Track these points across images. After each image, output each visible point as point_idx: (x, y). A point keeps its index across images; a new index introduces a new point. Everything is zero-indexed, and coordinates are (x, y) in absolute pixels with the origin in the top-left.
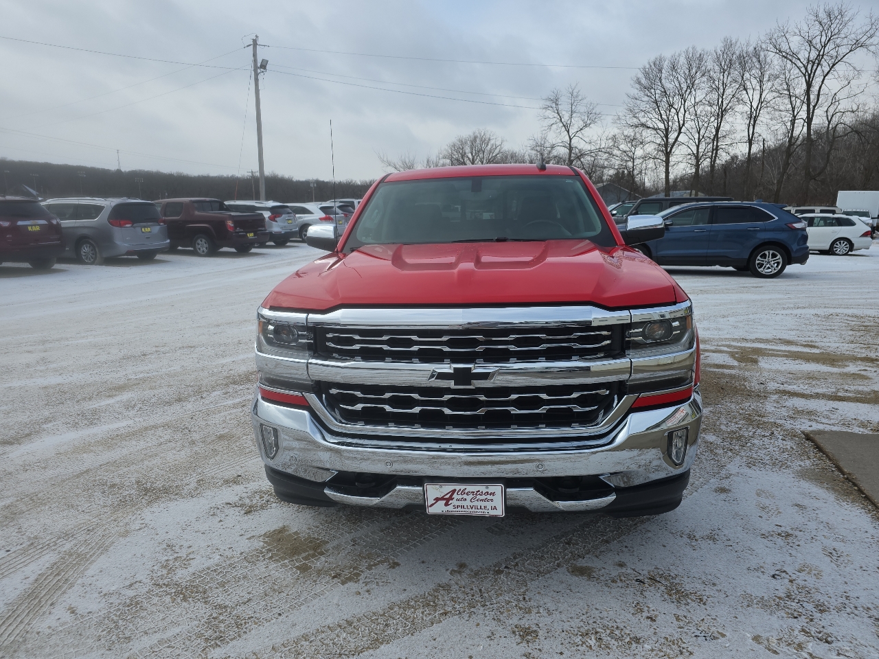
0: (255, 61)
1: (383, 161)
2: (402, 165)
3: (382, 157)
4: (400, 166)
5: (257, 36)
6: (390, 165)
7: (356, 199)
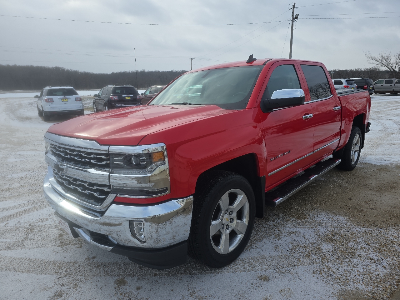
0: (293, 15)
1: (368, 57)
2: (381, 59)
3: (368, 55)
4: (379, 59)
5: (295, 3)
6: (372, 59)
7: (344, 79)
